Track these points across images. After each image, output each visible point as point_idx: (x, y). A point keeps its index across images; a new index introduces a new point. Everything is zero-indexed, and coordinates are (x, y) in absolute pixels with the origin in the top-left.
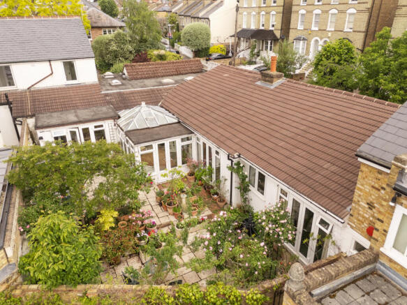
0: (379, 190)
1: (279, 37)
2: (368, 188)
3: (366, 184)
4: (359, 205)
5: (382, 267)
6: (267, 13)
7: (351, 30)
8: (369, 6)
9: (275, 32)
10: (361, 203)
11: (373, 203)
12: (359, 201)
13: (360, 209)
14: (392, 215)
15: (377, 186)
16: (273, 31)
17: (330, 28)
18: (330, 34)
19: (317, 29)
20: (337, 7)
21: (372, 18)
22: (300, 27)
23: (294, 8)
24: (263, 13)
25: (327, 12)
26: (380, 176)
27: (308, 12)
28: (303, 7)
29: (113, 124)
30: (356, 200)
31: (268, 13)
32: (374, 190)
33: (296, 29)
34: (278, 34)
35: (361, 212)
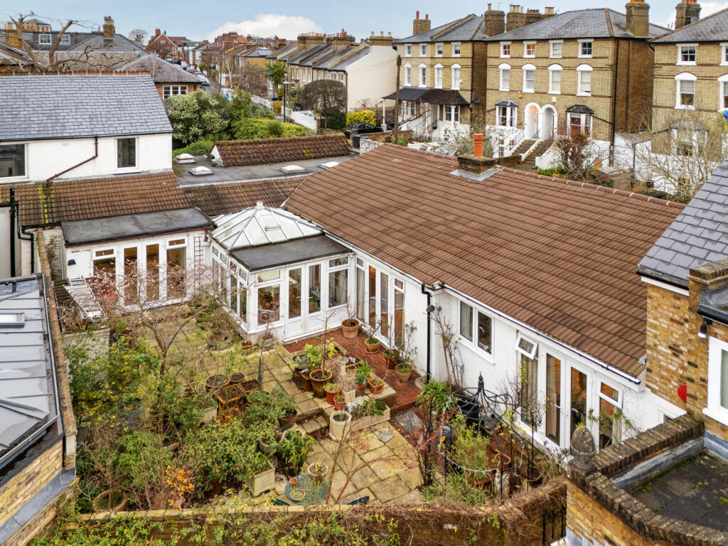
0: (682, 324)
1: (469, 101)
2: (665, 323)
3: (661, 316)
4: (658, 352)
5: (713, 443)
6: (445, 67)
7: (589, 95)
8: (610, 61)
9: (462, 93)
10: (660, 347)
11: (678, 346)
12: (656, 345)
13: (660, 357)
14: (707, 354)
15: (676, 317)
16: (457, 91)
17: (554, 89)
18: (554, 99)
19: (532, 91)
20: (561, 61)
21: (618, 78)
22: (504, 87)
23: (490, 62)
24: (439, 66)
25: (546, 68)
26: (678, 303)
27: (513, 67)
28: (505, 61)
29: (203, 239)
30: (651, 344)
31: (447, 67)
32: (675, 325)
33: (498, 90)
34: (467, 97)
35: (662, 363)
